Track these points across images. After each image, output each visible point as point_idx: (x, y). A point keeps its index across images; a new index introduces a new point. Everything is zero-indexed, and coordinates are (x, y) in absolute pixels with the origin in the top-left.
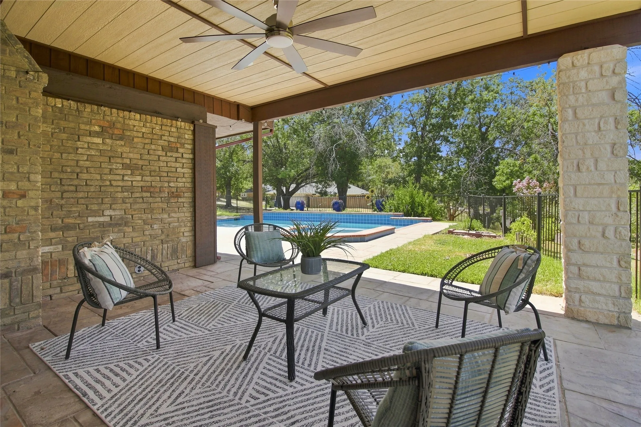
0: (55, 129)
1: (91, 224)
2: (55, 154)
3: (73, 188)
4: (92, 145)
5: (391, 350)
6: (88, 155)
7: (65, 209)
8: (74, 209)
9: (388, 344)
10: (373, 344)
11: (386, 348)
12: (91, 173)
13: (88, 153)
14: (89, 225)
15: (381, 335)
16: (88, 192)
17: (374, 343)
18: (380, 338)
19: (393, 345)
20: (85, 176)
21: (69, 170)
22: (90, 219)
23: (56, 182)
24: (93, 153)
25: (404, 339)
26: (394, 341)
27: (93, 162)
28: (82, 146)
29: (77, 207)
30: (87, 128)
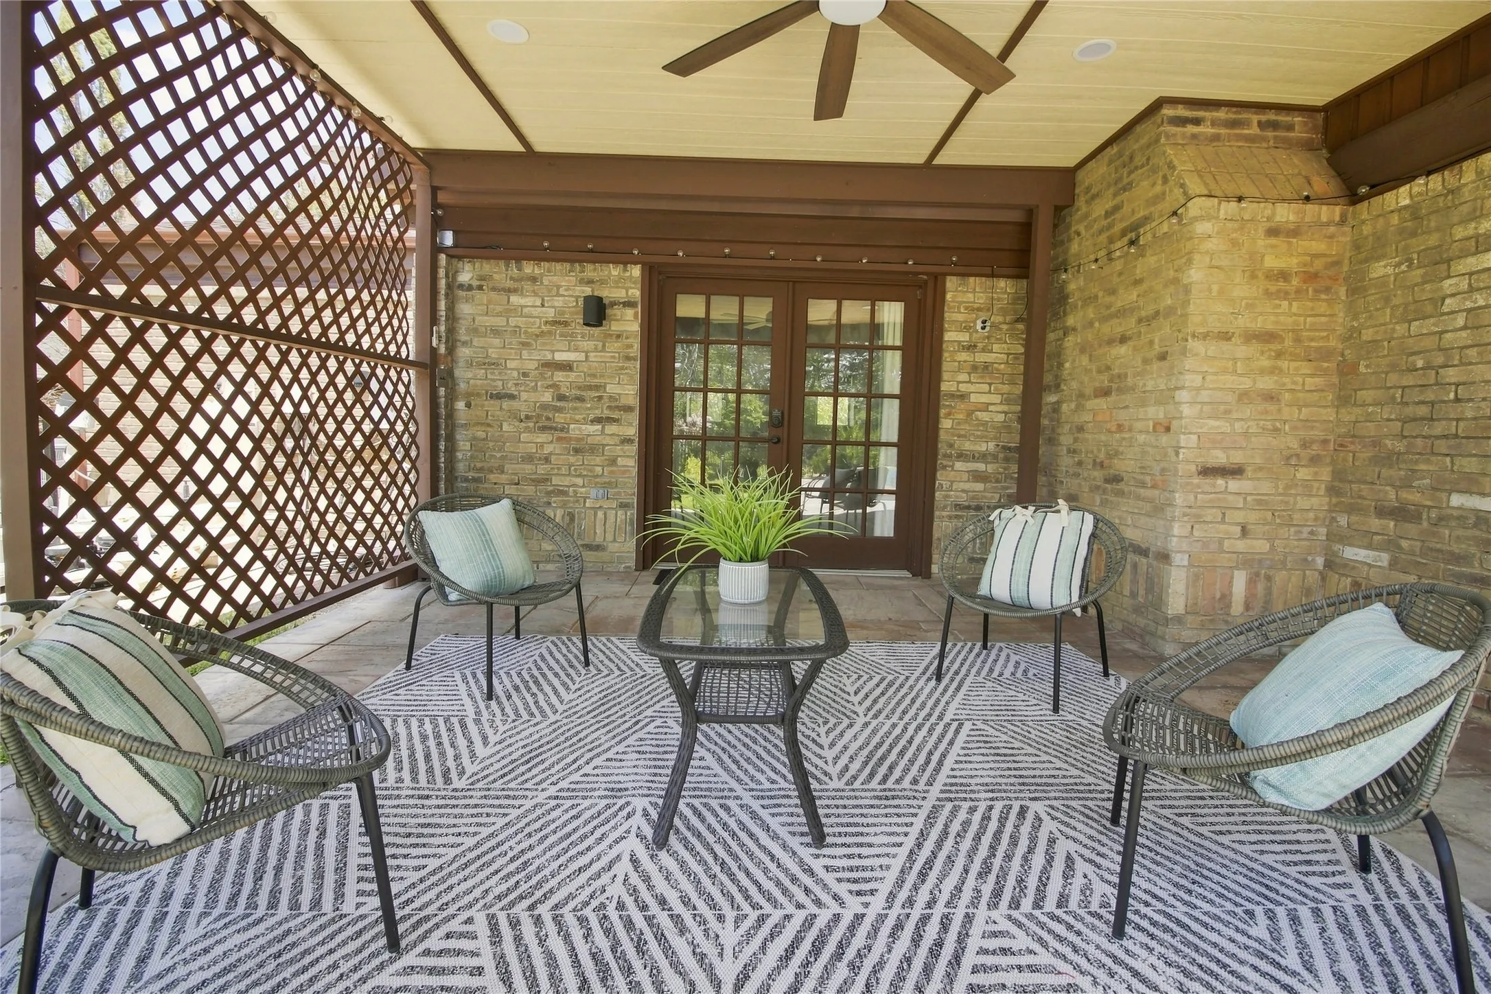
0: (1398, 265)
1: (1455, 513)
2: (1398, 327)
3: (1423, 411)
4: (1478, 280)
5: (557, 798)
6: (1469, 311)
7: (1403, 466)
8: (1423, 467)
9: (567, 811)
10: (606, 797)
11: (571, 798)
12: (1471, 364)
13: (1469, 305)
14: (1451, 517)
15: (598, 834)
16: (1458, 420)
17: (604, 802)
18: (595, 823)
19: (554, 814)
20: (1451, 375)
21: (1420, 364)
22: (1456, 500)
23: (1393, 398)
24: (1481, 302)
25: (524, 845)
26: (553, 827)
27: (1477, 328)
28: (1453, 290)
29: (1428, 462)
30: (1470, 229)
